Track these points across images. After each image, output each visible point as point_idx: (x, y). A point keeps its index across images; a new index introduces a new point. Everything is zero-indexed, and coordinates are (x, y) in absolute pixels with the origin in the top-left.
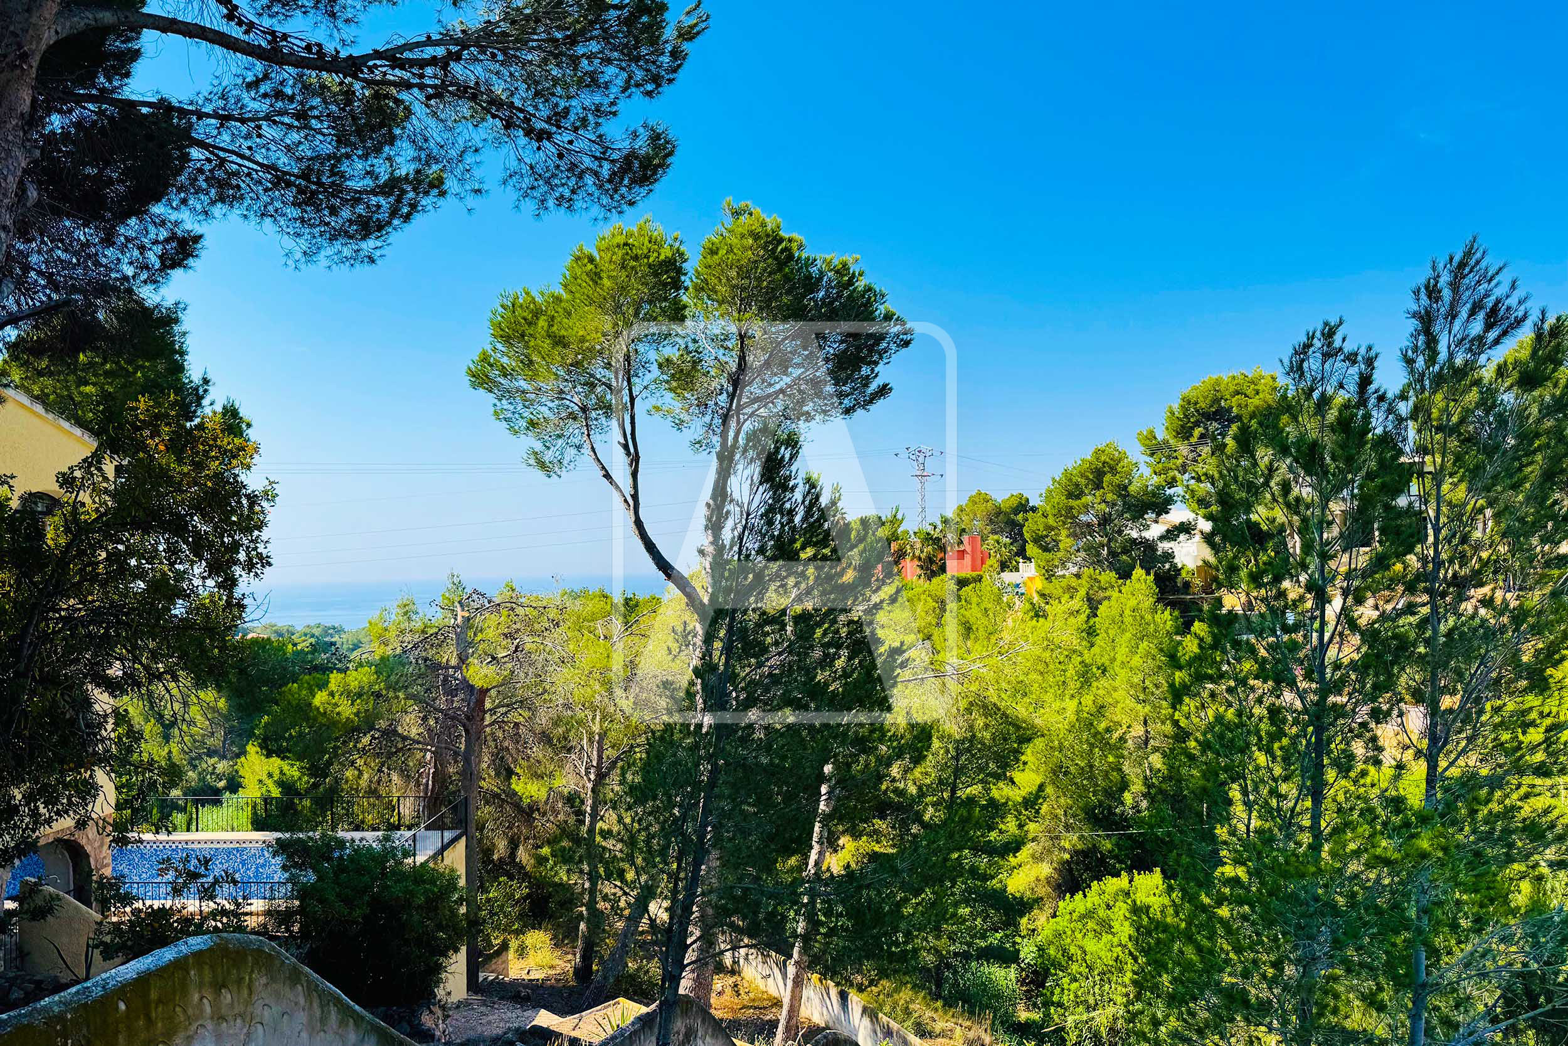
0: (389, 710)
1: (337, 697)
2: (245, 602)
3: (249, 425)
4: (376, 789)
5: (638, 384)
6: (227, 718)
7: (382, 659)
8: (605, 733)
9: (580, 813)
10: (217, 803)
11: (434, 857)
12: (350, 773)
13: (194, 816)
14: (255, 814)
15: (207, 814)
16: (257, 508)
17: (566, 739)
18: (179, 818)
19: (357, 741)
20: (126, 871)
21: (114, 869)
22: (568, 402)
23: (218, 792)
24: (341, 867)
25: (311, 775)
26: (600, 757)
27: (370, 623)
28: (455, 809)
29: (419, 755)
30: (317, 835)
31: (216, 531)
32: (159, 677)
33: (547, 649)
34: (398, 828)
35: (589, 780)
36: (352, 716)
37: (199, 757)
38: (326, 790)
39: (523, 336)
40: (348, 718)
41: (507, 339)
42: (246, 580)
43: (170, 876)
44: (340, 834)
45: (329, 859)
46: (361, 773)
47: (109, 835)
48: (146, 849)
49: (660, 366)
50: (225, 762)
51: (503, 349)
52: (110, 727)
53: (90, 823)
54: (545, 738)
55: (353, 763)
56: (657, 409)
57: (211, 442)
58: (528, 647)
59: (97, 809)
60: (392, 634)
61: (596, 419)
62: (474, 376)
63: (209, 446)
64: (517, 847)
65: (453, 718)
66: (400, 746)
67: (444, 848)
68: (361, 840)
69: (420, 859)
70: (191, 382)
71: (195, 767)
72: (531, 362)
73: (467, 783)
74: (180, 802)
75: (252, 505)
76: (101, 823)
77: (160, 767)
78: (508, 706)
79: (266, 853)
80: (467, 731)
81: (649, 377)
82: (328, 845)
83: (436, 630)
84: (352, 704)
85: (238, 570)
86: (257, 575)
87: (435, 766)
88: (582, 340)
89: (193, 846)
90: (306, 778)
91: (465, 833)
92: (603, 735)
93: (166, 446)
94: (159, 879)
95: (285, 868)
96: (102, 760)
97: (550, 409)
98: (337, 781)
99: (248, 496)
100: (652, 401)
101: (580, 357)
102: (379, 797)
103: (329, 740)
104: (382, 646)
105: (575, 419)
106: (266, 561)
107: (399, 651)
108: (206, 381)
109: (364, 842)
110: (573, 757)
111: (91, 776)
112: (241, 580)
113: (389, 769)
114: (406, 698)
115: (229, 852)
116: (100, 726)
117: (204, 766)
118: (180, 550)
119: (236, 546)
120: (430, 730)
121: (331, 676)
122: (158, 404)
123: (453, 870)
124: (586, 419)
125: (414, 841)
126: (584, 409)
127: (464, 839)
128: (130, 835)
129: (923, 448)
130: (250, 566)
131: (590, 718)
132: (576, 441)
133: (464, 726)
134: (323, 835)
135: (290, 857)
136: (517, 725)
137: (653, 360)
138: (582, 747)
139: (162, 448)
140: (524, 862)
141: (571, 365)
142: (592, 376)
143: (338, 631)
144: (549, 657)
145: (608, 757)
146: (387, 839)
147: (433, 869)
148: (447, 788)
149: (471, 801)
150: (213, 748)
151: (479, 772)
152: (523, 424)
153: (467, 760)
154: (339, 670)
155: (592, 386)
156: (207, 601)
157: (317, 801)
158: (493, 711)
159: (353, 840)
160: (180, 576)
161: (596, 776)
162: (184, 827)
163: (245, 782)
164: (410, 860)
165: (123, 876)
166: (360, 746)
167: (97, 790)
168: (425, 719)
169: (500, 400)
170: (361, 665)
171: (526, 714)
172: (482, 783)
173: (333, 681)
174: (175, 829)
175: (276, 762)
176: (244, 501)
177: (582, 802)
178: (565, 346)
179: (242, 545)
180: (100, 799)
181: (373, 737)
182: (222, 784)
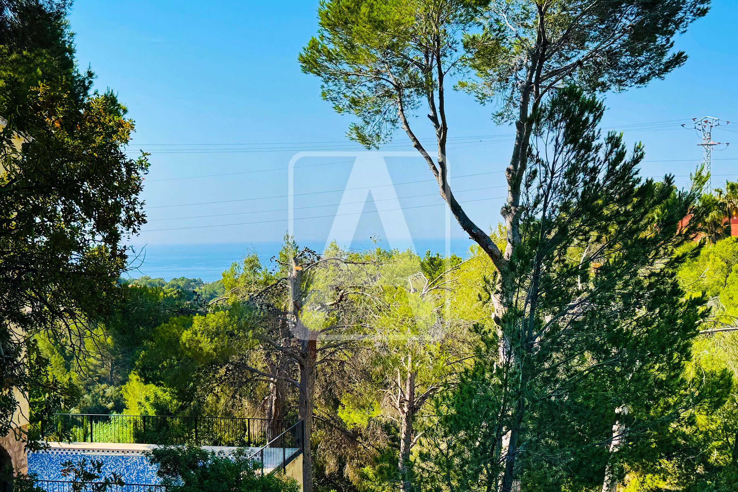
0: (240, 347)
1: (199, 335)
2: (126, 253)
3: (125, 111)
4: (230, 411)
5: (446, 63)
6: (113, 352)
7: (234, 304)
8: (416, 373)
9: (395, 439)
10: (107, 420)
11: (278, 469)
12: (209, 398)
13: (89, 430)
14: (136, 429)
15: (99, 429)
16: (134, 175)
17: (383, 376)
18: (78, 431)
19: (216, 371)
20: (39, 472)
21: (29, 469)
22: (384, 82)
23: (107, 411)
24: (204, 474)
25: (179, 399)
26: (412, 393)
27: (224, 276)
28: (293, 431)
29: (264, 385)
30: (185, 448)
31: (102, 194)
32: (60, 315)
33: (367, 299)
34: (248, 444)
35: (403, 412)
36: (211, 351)
37: (93, 383)
38: (191, 412)
39: (346, 23)
40: (208, 353)
41: (333, 27)
42: (126, 235)
43: (72, 476)
44: (203, 448)
45: (195, 468)
46: (218, 399)
47: (24, 441)
48: (54, 455)
49: (466, 46)
50: (112, 387)
51: (330, 36)
52: (23, 354)
53: (10, 431)
54: (366, 375)
55: (212, 390)
56: (463, 85)
57: (96, 120)
58: (350, 297)
59: (15, 420)
60: (241, 285)
61: (409, 96)
62: (305, 62)
63: (95, 123)
64: (344, 465)
65: (291, 355)
66: (249, 377)
67: (286, 462)
68: (221, 452)
69: (267, 471)
70: (79, 75)
71: (89, 391)
72: (353, 47)
73: (303, 410)
74: (79, 419)
75: (129, 172)
76: (17, 431)
77: (62, 387)
78: (335, 346)
79: (145, 461)
80: (302, 367)
81: (456, 56)
82: (194, 456)
83: (275, 282)
84: (211, 341)
85: (119, 227)
86: (134, 231)
87: (277, 395)
88: (399, 24)
89: (89, 453)
90: (175, 402)
91: (302, 451)
92: (414, 375)
93: (60, 123)
94: (63, 479)
95: (160, 474)
96: (19, 381)
97: (369, 88)
98: (200, 403)
99: (127, 165)
100: (459, 77)
101: (395, 40)
102: (233, 418)
103: (194, 370)
104: (234, 296)
105: (390, 96)
106: (141, 219)
107: (247, 298)
108: (90, 74)
109: (222, 455)
110: (389, 391)
111: (9, 392)
112: (122, 235)
113: (240, 395)
114: (254, 337)
115: (116, 459)
116: (17, 353)
117: (97, 390)
118: (74, 211)
119: (117, 206)
120: (272, 365)
121: (195, 318)
122: (54, 89)
123: (294, 482)
124: (400, 96)
125: (262, 455)
126: (398, 87)
127: (301, 455)
128: (40, 442)
129: (710, 118)
130: (128, 223)
131: (403, 359)
132: (392, 117)
133: (300, 362)
134: (190, 448)
135: (164, 465)
136: (342, 363)
137: (459, 40)
138: (397, 384)
139: (57, 125)
140: (351, 479)
141: (388, 48)
142: (405, 57)
143: (199, 283)
144: (369, 306)
145: (418, 393)
146: (240, 453)
147: (278, 480)
148: (286, 414)
149: (306, 425)
150: (103, 376)
151: (312, 401)
152: (346, 102)
153: (303, 391)
154: (201, 314)
155: (406, 66)
156: (96, 253)
157: (185, 420)
158: (323, 350)
159: (213, 453)
160: (75, 231)
161: (409, 408)
162: (82, 439)
163: (128, 404)
164: (258, 472)
165: (36, 475)
166: (217, 376)
167: (14, 405)
168: (268, 355)
169: (327, 82)
170: (217, 309)
171: (350, 354)
172: (315, 411)
173: (196, 322)
174: (75, 440)
175: (152, 387)
176: (124, 170)
177: (398, 431)
178: (384, 30)
179: (123, 206)
180: (16, 413)
181: (227, 369)
182: (110, 405)
